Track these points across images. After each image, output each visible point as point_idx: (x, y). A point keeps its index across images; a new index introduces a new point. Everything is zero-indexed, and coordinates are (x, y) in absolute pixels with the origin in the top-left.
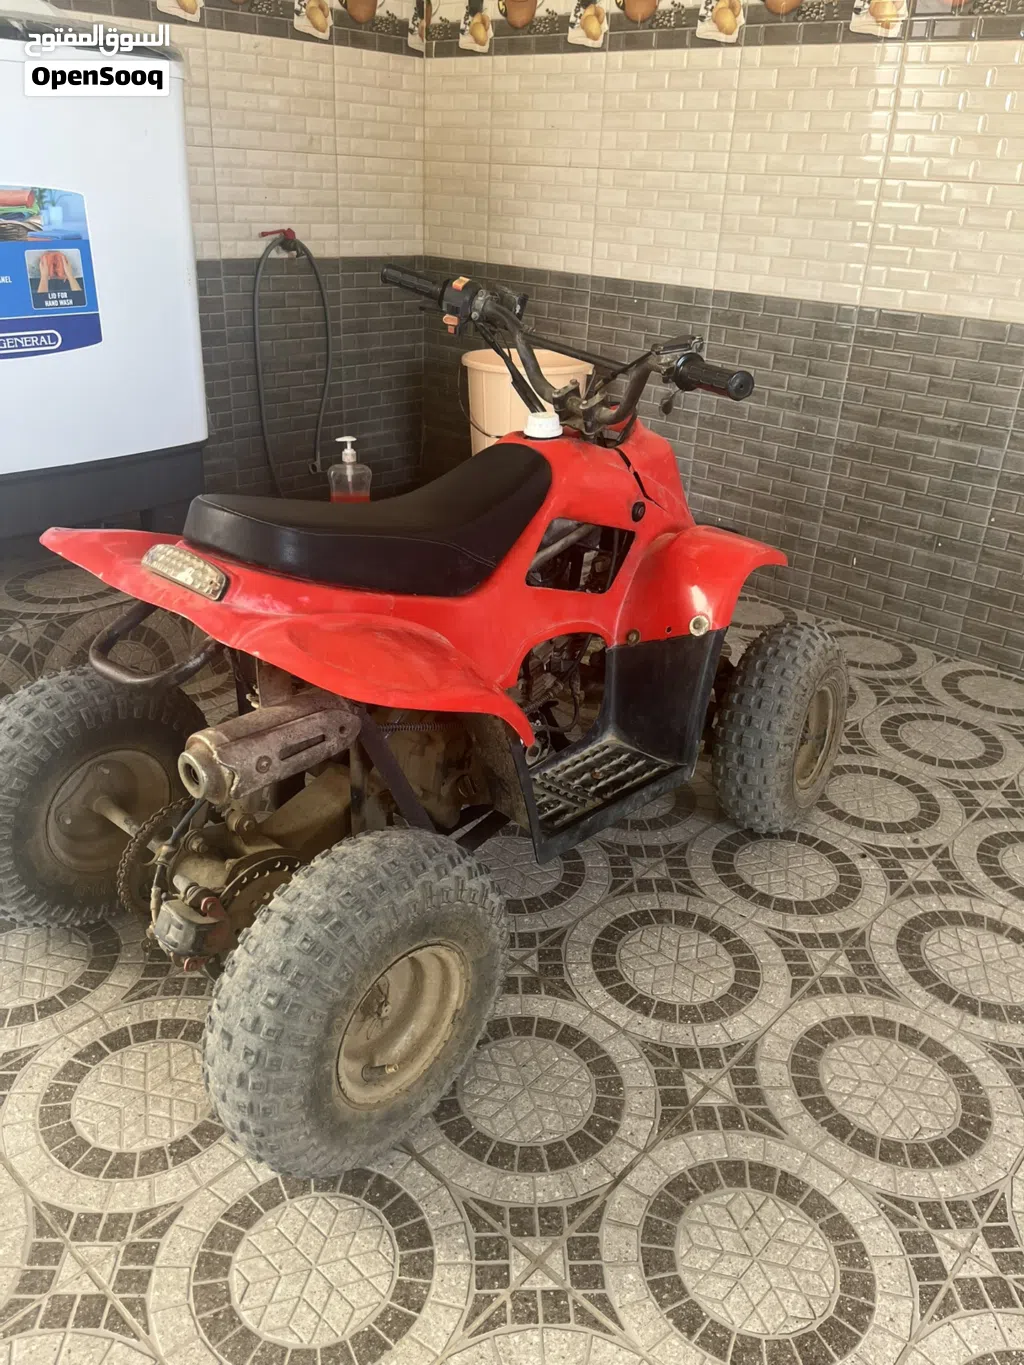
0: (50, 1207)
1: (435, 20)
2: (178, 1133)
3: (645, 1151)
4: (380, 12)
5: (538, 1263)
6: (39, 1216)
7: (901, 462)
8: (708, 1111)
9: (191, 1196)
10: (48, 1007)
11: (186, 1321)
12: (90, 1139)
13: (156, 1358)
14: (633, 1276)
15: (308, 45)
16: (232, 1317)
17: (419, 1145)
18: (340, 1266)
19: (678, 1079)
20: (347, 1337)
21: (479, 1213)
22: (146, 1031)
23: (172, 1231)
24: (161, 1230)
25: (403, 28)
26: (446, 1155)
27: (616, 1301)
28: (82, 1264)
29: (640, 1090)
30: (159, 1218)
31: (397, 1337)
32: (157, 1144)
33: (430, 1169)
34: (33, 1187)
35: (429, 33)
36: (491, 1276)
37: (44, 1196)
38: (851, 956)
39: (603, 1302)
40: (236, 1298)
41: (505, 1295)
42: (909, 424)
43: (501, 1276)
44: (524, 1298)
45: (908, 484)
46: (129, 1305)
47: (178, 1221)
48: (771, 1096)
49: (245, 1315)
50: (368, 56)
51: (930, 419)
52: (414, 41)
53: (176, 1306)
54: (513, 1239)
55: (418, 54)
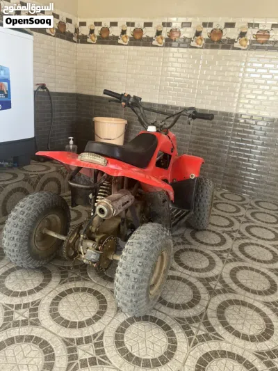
0: (67, 338)
1: (80, 34)
2: (93, 314)
3: (209, 301)
4: (67, 30)
5: (198, 329)
6: (65, 341)
7: (205, 144)
8: (218, 290)
9: (105, 328)
10: (38, 289)
11: (120, 358)
12: (68, 319)
13: (117, 369)
14: (221, 327)
15: (49, 37)
16: (132, 355)
17: (157, 307)
18: (153, 338)
19: (208, 284)
20: (163, 353)
21: (179, 320)
22: (70, 291)
23: (104, 338)
24: (101, 338)
25: (71, 35)
26: (164, 309)
27: (220, 334)
28: (83, 350)
29: (201, 288)
30: (99, 336)
31: (175, 351)
32: (88, 318)
33: (162, 313)
34: (59, 334)
35: (78, 37)
36: (189, 334)
37: (64, 336)
38: (231, 254)
39: (217, 334)
40: (130, 350)
41: (195, 337)
42: (207, 135)
43: (191, 333)
44: (199, 337)
45: (208, 149)
46: (102, 358)
47: (105, 335)
48: (230, 285)
49: (135, 354)
50: (64, 41)
51: (212, 134)
52: (74, 39)
53: (116, 355)
54: (190, 325)
55: (75, 42)
